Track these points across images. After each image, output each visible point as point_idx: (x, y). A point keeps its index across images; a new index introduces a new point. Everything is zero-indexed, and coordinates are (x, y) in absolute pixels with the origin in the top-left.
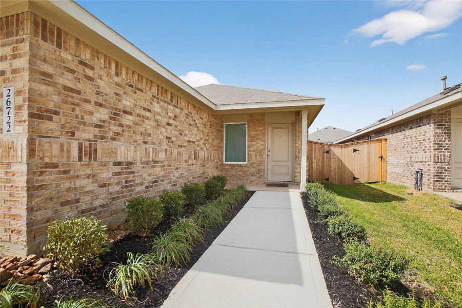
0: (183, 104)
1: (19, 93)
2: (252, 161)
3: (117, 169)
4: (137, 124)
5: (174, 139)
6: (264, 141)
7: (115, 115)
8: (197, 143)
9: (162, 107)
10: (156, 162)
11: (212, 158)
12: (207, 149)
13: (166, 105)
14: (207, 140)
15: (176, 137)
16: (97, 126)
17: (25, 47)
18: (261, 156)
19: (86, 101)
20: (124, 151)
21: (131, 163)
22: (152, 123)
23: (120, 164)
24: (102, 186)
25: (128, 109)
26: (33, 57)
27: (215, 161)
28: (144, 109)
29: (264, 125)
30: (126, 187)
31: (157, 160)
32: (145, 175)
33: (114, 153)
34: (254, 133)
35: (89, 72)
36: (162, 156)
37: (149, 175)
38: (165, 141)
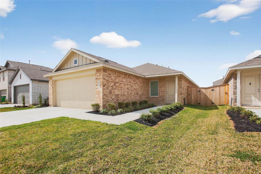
0: (132, 77)
1: (101, 82)
2: (160, 96)
3: (115, 96)
4: (119, 85)
5: (129, 88)
6: (165, 88)
7: (115, 84)
8: (137, 89)
9: (125, 80)
10: (124, 95)
11: (144, 94)
12: (142, 91)
13: (127, 79)
14: (142, 88)
15: (130, 88)
16: (112, 87)
17: (102, 74)
18: (164, 93)
19: (110, 82)
20: (117, 92)
21: (118, 95)
22: (123, 84)
23: (116, 95)
24: (113, 100)
25: (117, 82)
26: (103, 76)
27: (146, 95)
28: (121, 81)
29: (165, 81)
30: (117, 101)
31: (124, 94)
32: (121, 98)
33: (115, 92)
34: (161, 84)
35: (110, 76)
36: (126, 93)
37: (123, 98)
38: (127, 89)
